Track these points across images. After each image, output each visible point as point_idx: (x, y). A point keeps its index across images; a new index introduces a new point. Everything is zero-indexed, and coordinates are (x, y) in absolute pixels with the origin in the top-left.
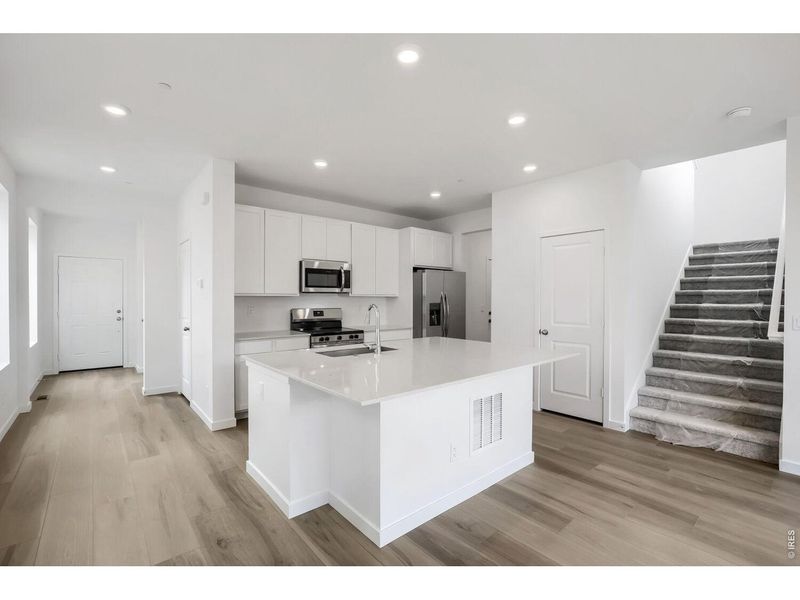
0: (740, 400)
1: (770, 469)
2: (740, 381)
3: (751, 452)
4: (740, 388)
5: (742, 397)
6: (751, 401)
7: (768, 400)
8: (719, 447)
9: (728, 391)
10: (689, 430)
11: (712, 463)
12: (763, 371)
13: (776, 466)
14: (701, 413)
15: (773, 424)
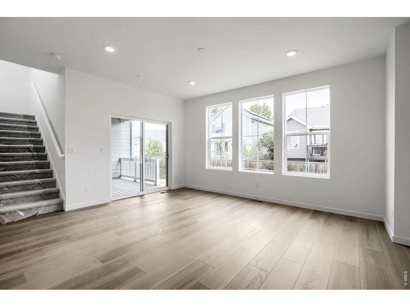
0: (39, 189)
1: (61, 213)
2: (37, 181)
3: (52, 209)
4: (39, 184)
5: (39, 188)
6: (44, 188)
7: (50, 186)
8: (38, 213)
9: (32, 187)
10: (21, 210)
11: (42, 220)
12: (43, 175)
13: (63, 210)
14: (22, 201)
15: (56, 194)
